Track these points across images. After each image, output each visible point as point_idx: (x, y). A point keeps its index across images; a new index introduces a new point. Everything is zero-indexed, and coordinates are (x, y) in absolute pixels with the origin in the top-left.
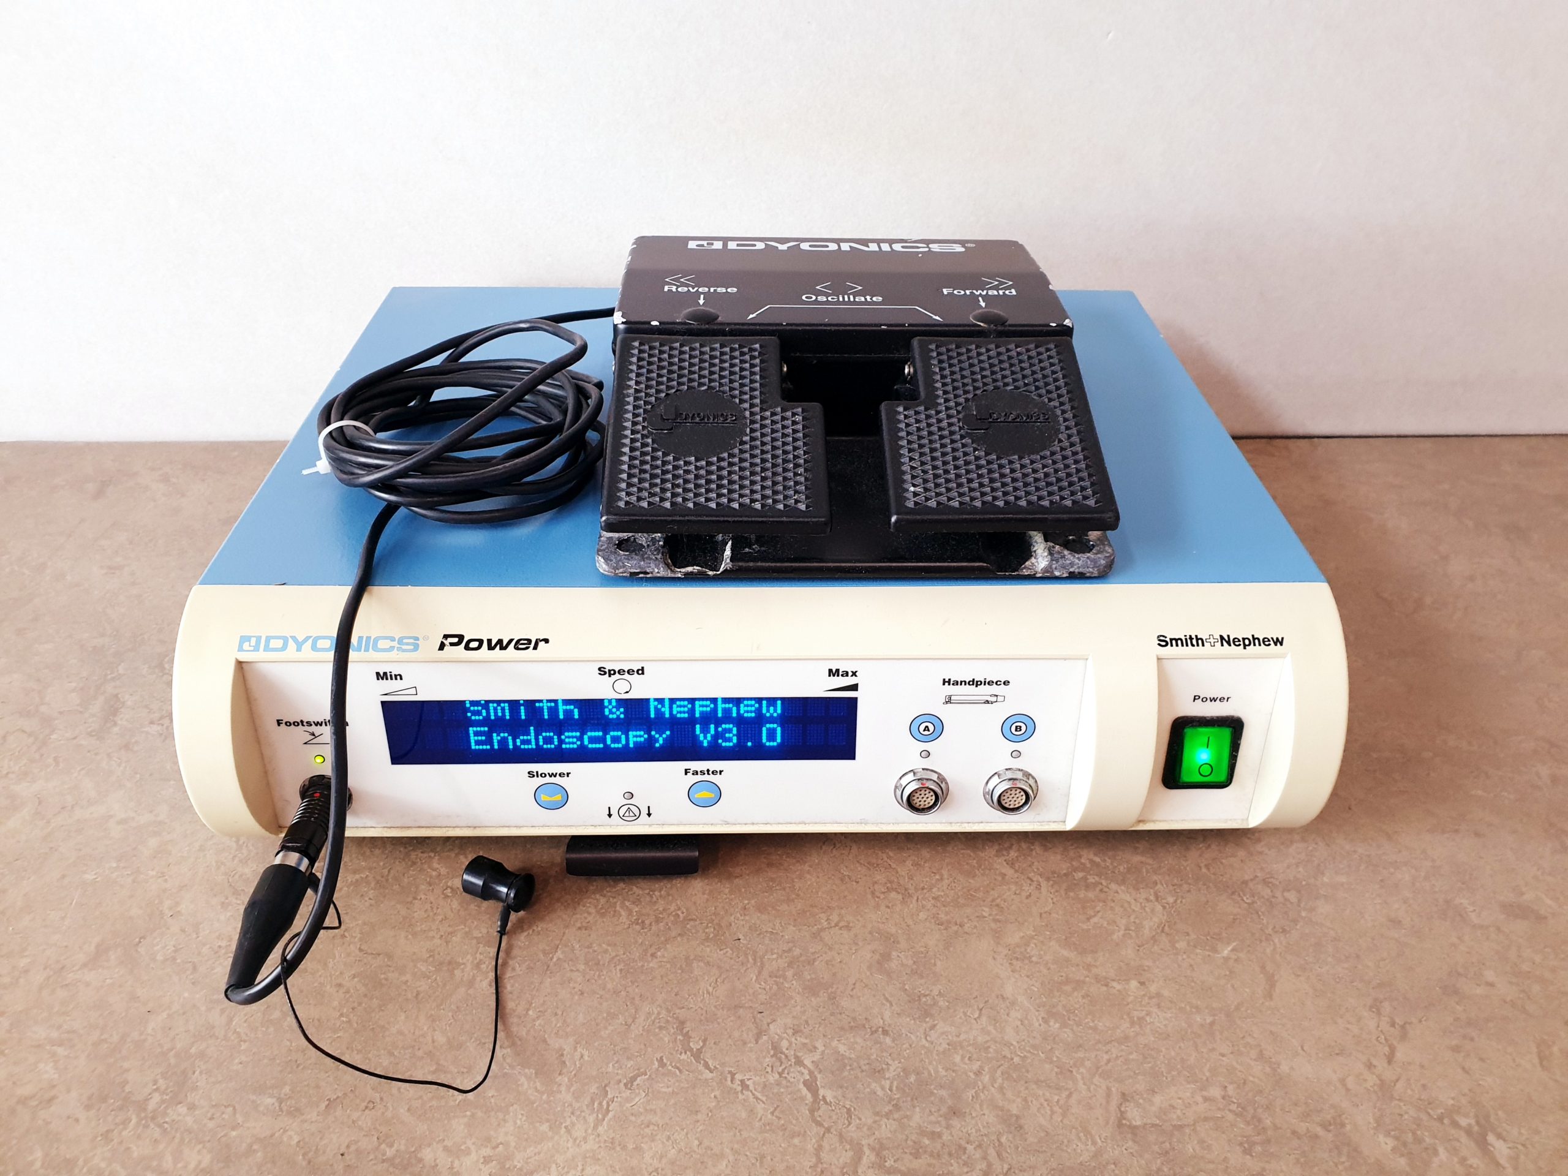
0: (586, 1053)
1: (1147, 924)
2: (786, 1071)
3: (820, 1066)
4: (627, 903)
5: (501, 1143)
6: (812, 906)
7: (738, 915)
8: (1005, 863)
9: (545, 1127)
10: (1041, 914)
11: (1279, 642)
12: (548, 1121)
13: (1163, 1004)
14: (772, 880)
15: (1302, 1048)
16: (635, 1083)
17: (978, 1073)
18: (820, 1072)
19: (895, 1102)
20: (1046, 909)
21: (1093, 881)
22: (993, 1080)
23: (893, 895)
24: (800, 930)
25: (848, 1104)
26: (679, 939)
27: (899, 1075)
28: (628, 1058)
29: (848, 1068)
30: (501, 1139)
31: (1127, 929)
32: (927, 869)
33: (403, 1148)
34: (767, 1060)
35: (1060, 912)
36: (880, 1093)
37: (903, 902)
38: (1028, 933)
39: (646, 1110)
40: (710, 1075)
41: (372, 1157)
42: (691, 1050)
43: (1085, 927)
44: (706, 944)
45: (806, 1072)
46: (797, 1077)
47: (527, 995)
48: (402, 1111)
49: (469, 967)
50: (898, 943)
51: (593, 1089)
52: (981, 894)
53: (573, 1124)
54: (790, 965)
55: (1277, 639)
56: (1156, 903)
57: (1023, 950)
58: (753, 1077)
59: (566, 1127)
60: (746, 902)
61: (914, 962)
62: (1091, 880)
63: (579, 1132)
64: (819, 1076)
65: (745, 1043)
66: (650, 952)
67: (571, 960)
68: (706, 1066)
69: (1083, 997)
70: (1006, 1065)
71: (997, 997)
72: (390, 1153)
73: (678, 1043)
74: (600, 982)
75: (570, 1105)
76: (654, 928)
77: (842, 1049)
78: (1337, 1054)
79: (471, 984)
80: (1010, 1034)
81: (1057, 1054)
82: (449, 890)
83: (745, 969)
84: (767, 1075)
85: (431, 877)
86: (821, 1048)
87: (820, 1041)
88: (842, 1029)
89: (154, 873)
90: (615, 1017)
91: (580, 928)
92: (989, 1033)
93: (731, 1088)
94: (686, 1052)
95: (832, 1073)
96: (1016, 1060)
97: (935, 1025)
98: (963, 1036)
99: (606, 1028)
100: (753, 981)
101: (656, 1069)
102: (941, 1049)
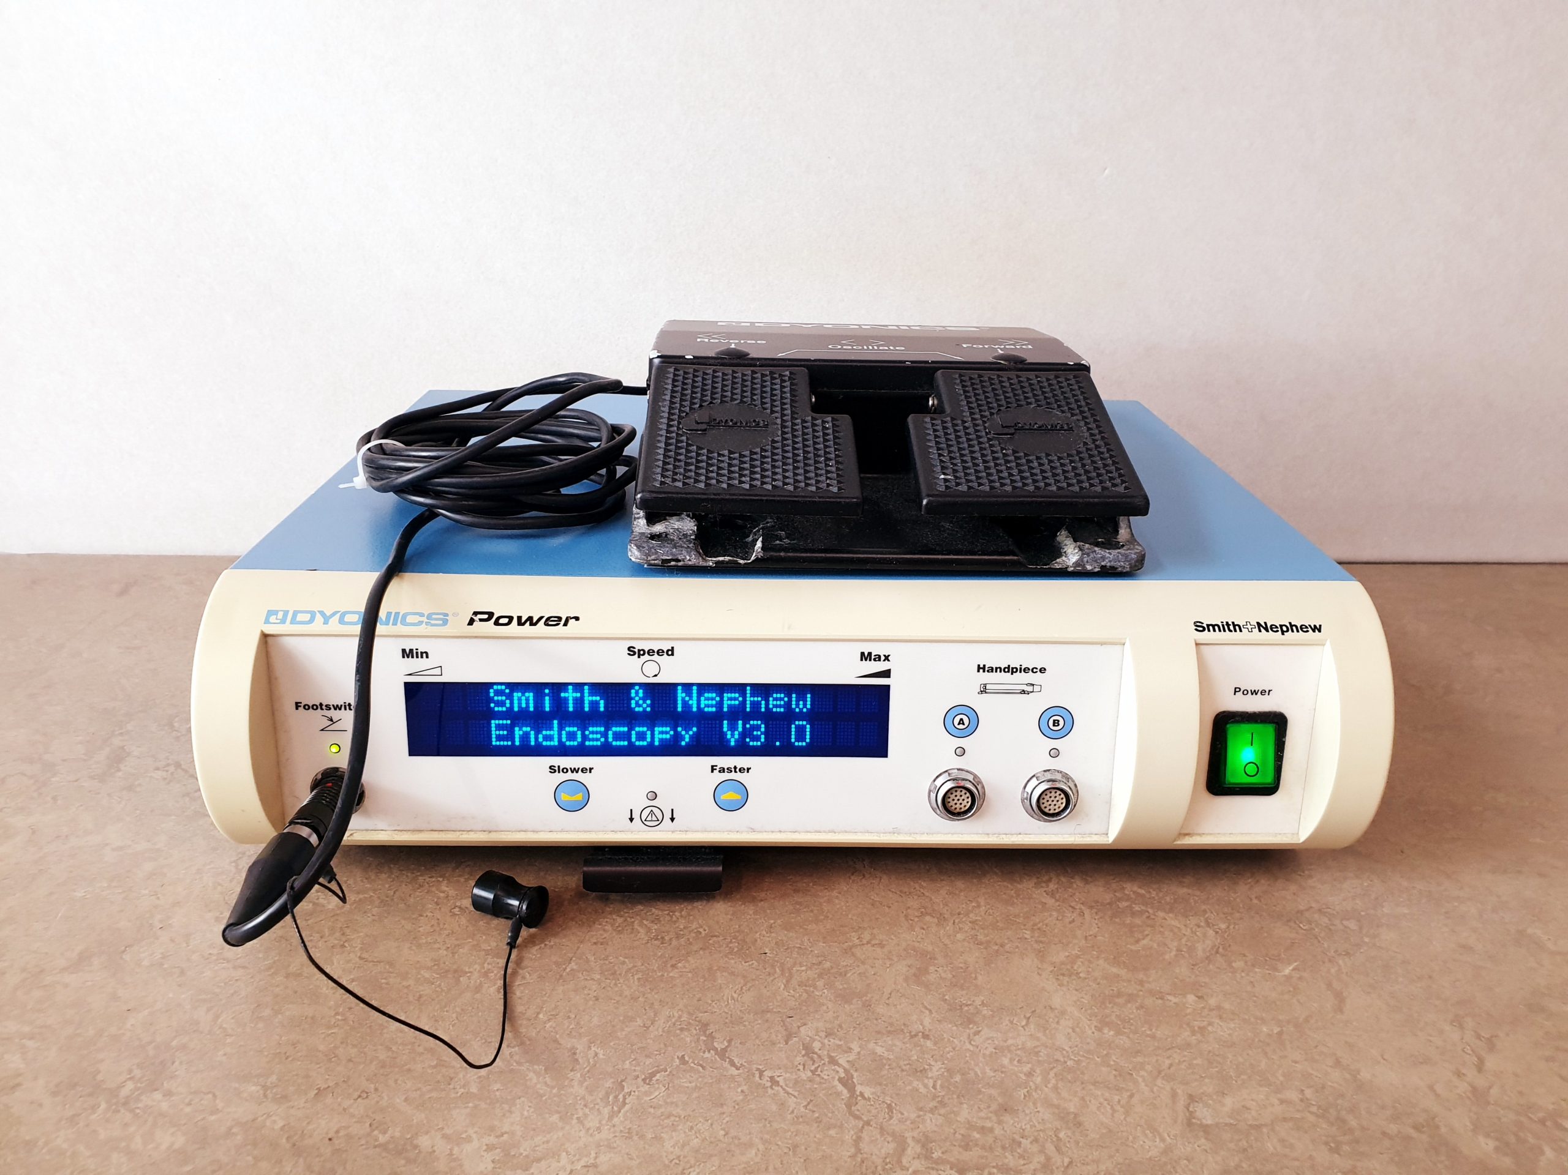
1: (1199, 947)
2: (819, 1069)
3: (856, 1065)
4: (645, 922)
5: (506, 1133)
6: (842, 926)
7: (764, 933)
9: (555, 1118)
10: (1086, 937)
12: (558, 1113)
13: (1224, 1016)
14: (800, 904)
15: (1382, 1057)
16: (654, 1079)
17: (1029, 1074)
18: (856, 1070)
19: (940, 1098)
20: (1091, 933)
22: (1046, 1080)
23: (928, 918)
24: (830, 947)
25: (888, 1100)
26: (701, 952)
27: (943, 1072)
28: (647, 1056)
29: (887, 1067)
30: (506, 1128)
31: (1179, 950)
32: (962, 897)
33: (397, 1135)
34: (798, 1059)
35: (1106, 936)
36: (923, 1090)
37: (938, 924)
38: (1073, 952)
39: (667, 1102)
40: (736, 1072)
41: (363, 1142)
42: (715, 1052)
43: (1133, 948)
44: (730, 957)
45: (841, 1070)
46: (832, 1076)
47: (538, 1001)
48: (399, 1101)
50: (935, 959)
51: (609, 1083)
52: (1021, 919)
53: (586, 1115)
54: (820, 976)
56: (1208, 929)
57: (1069, 967)
58: (785, 1073)
59: (578, 1118)
60: (772, 921)
61: (954, 976)
63: (593, 1121)
64: (855, 1074)
65: (774, 1044)
66: (671, 963)
67: (586, 971)
68: (732, 1063)
69: (1137, 1008)
70: (1058, 1064)
71: (1045, 1007)
72: (383, 1139)
73: (701, 1043)
74: (617, 989)
75: (583, 1098)
76: (674, 942)
77: (879, 1050)
78: (1421, 1063)
79: (478, 989)
80: (1061, 1040)
81: (1114, 1058)
82: (457, 909)
83: (772, 978)
84: (798, 1072)
85: (439, 898)
86: (856, 1049)
87: (856, 1043)
88: (878, 1032)
89: (147, 892)
90: (632, 1019)
91: (595, 943)
92: (1038, 1039)
93: (760, 1084)
94: (709, 1052)
95: (870, 1072)
96: (1069, 1063)
97: (980, 1031)
98: (1010, 1042)
99: (623, 1030)
100: (781, 989)
101: (677, 1066)
102: (988, 1053)
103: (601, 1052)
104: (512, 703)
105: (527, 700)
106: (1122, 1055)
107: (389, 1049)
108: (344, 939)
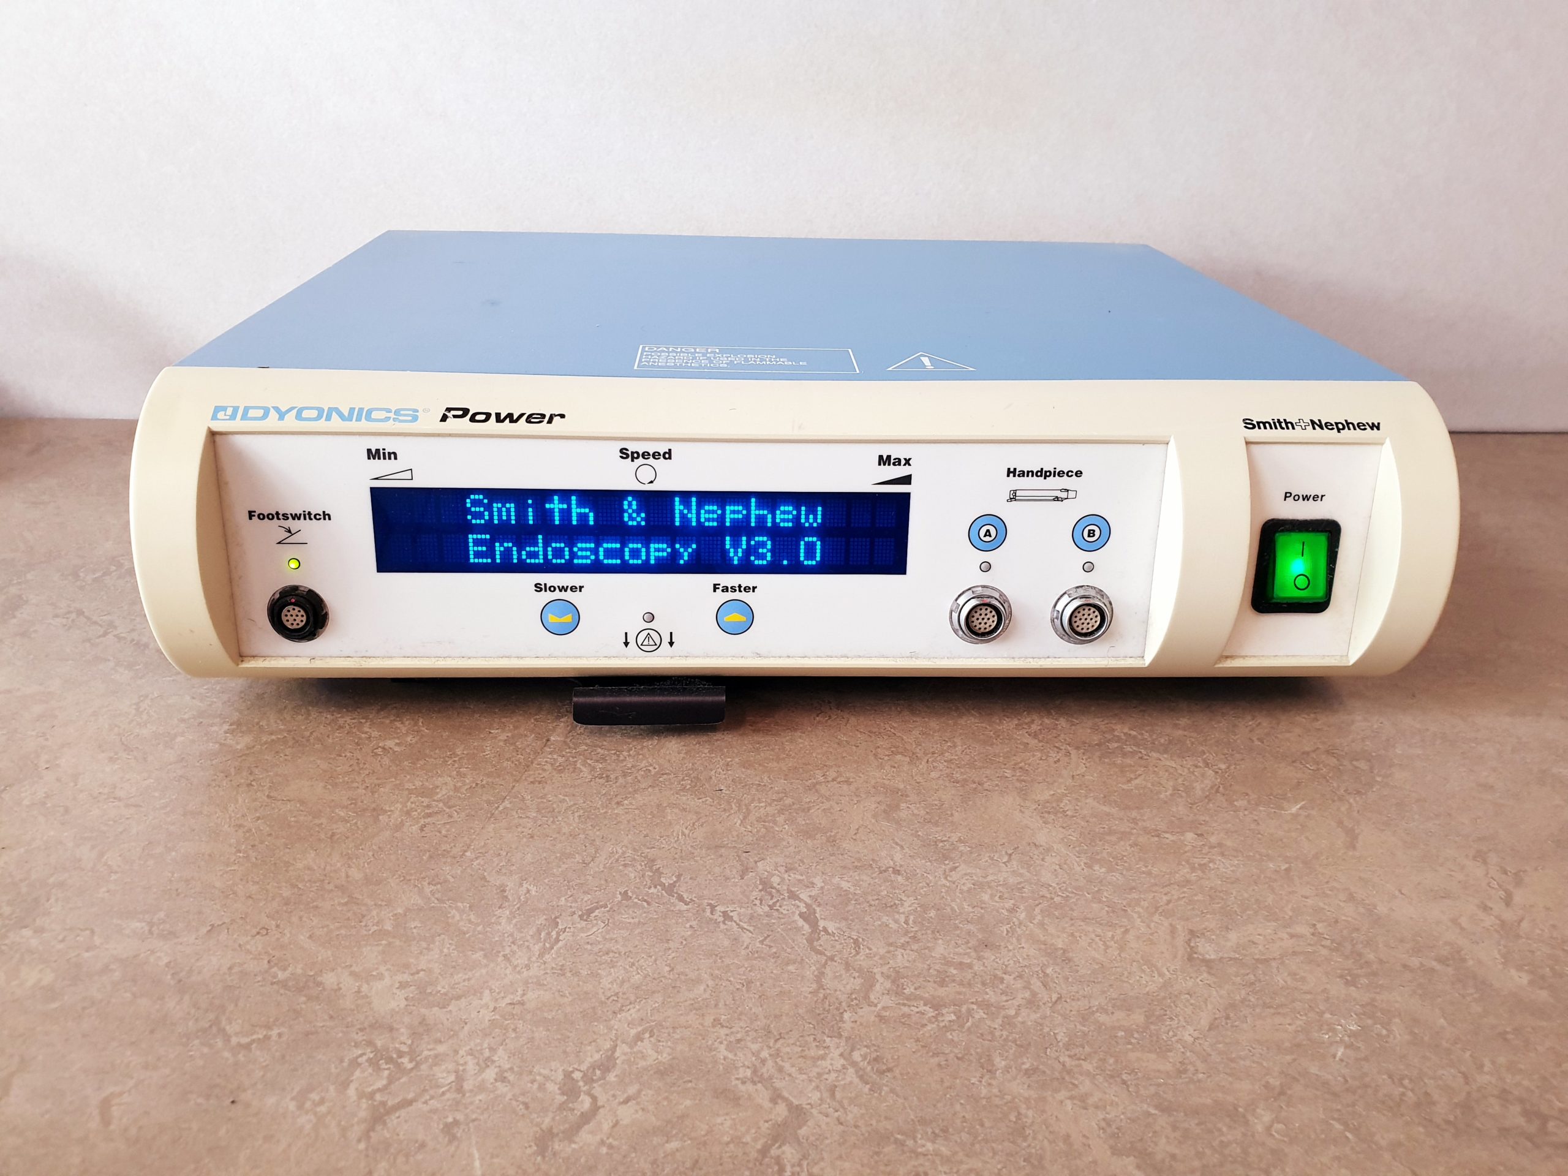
0: (533, 889)
2: (778, 904)
3: (819, 900)
5: (422, 970)
6: (805, 764)
7: (720, 770)
8: (1026, 735)
9: (479, 955)
10: (1073, 776)
11: (1375, 427)
12: (482, 950)
13: (1227, 853)
15: (1400, 891)
16: (593, 915)
17: (1012, 910)
18: (819, 905)
19: (912, 934)
20: (1078, 772)
22: (1031, 919)
23: (899, 757)
24: (791, 783)
25: (854, 935)
26: (650, 790)
27: (915, 910)
28: (586, 892)
29: (853, 902)
30: (423, 965)
31: (1175, 790)
32: (937, 738)
33: (299, 971)
34: (754, 893)
36: (893, 926)
37: (911, 763)
38: (1059, 791)
39: (605, 939)
40: (685, 907)
41: (259, 978)
42: (663, 885)
43: (1125, 787)
44: (682, 794)
45: (802, 905)
46: (792, 910)
48: (302, 938)
49: (397, 813)
50: (907, 796)
51: (541, 920)
52: (1001, 758)
53: (514, 953)
54: (781, 812)
55: (1373, 424)
56: (1206, 769)
57: (1055, 805)
58: (738, 909)
59: (504, 956)
60: (729, 759)
61: (927, 813)
62: (1128, 749)
63: (521, 959)
64: (818, 909)
65: (727, 879)
66: (616, 800)
67: (521, 809)
68: (681, 898)
69: (1131, 846)
70: (1045, 904)
71: (1029, 844)
72: (281, 975)
73: (647, 878)
74: (554, 827)
75: (512, 935)
77: (845, 885)
80: (1047, 877)
81: (1105, 894)
83: (727, 814)
84: (754, 907)
86: (820, 884)
87: (820, 878)
88: (844, 867)
90: (570, 856)
91: (533, 782)
92: (1021, 875)
93: (711, 919)
94: (655, 887)
95: (834, 907)
96: (1057, 899)
97: (956, 867)
98: (990, 878)
99: (559, 867)
100: (737, 826)
101: (620, 902)
102: (965, 888)
104: (491, 515)
105: (508, 511)
106: (1115, 892)
107: (295, 886)
108: (251, 778)
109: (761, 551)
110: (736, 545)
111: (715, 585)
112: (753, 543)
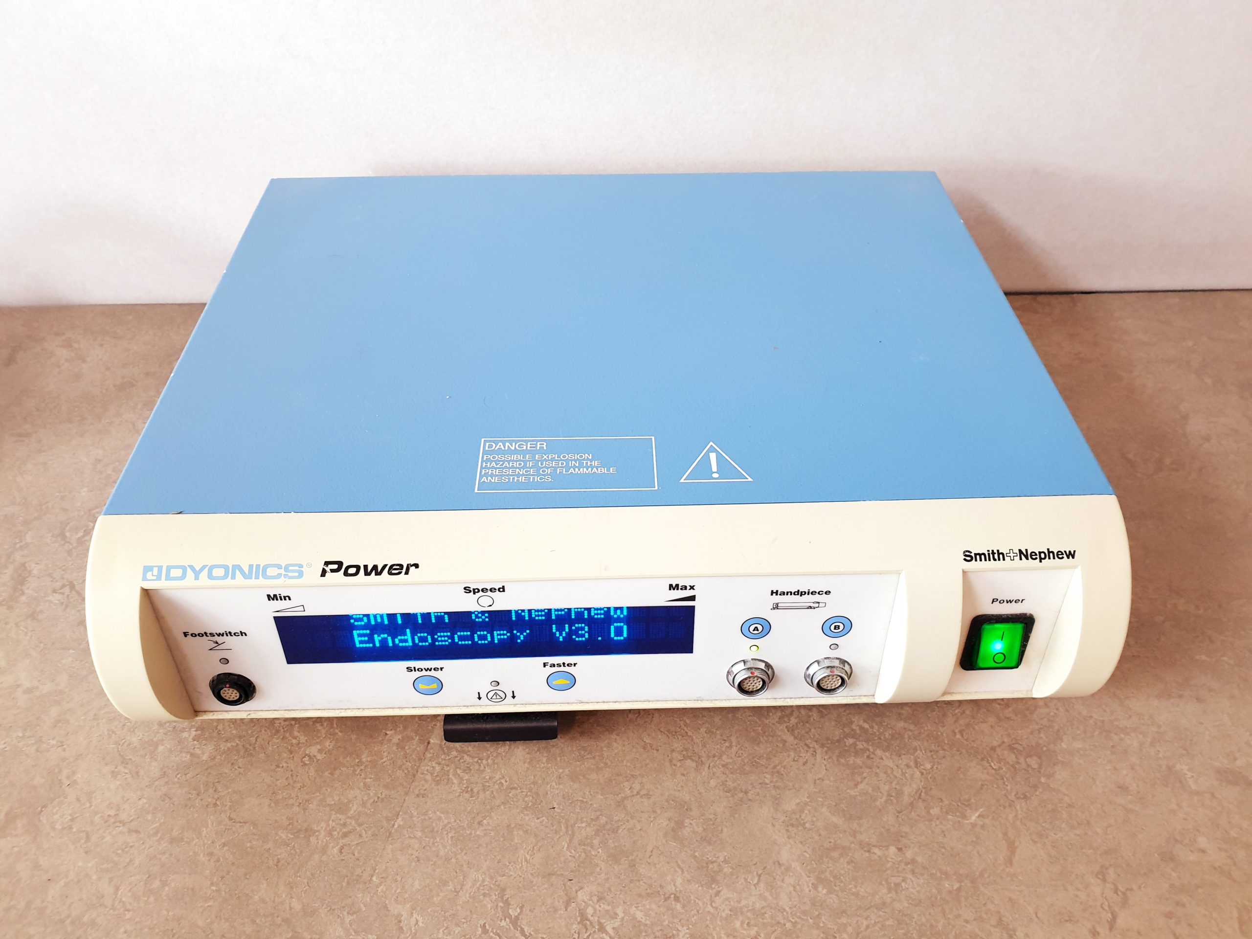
1: (906, 791)
4: (458, 771)
6: (617, 775)
7: (554, 784)
8: (786, 730)
10: (815, 780)
13: (916, 871)
14: (585, 749)
20: (820, 776)
21: (861, 747)
23: (688, 762)
24: (606, 799)
26: (502, 807)
28: (456, 925)
31: (889, 795)
32: (718, 736)
35: (832, 779)
37: (696, 770)
38: (803, 799)
43: (852, 793)
44: (525, 812)
47: (372, 862)
49: (323, 833)
50: (691, 810)
52: (765, 760)
54: (597, 832)
56: (915, 769)
57: (798, 816)
60: (561, 770)
61: (704, 829)
62: (860, 746)
65: (556, 910)
66: (479, 818)
67: (410, 827)
69: (848, 863)
70: (779, 931)
71: (774, 863)
73: (499, 909)
74: (434, 849)
76: (481, 796)
78: (1067, 921)
79: (324, 850)
82: (307, 758)
83: (558, 837)
85: (292, 745)
86: (621, 915)
87: (620, 907)
89: (54, 742)
90: (445, 883)
91: (418, 796)
94: (505, 919)
96: (788, 925)
99: (438, 895)
100: (565, 848)
102: (724, 915)
103: (420, 919)
107: (254, 922)
108: (216, 796)
109: (580, 632)
110: (561, 629)
111: (544, 664)
112: (573, 628)
